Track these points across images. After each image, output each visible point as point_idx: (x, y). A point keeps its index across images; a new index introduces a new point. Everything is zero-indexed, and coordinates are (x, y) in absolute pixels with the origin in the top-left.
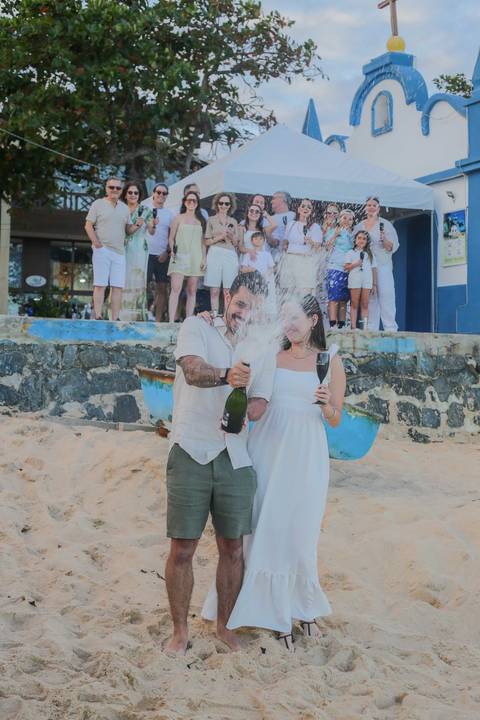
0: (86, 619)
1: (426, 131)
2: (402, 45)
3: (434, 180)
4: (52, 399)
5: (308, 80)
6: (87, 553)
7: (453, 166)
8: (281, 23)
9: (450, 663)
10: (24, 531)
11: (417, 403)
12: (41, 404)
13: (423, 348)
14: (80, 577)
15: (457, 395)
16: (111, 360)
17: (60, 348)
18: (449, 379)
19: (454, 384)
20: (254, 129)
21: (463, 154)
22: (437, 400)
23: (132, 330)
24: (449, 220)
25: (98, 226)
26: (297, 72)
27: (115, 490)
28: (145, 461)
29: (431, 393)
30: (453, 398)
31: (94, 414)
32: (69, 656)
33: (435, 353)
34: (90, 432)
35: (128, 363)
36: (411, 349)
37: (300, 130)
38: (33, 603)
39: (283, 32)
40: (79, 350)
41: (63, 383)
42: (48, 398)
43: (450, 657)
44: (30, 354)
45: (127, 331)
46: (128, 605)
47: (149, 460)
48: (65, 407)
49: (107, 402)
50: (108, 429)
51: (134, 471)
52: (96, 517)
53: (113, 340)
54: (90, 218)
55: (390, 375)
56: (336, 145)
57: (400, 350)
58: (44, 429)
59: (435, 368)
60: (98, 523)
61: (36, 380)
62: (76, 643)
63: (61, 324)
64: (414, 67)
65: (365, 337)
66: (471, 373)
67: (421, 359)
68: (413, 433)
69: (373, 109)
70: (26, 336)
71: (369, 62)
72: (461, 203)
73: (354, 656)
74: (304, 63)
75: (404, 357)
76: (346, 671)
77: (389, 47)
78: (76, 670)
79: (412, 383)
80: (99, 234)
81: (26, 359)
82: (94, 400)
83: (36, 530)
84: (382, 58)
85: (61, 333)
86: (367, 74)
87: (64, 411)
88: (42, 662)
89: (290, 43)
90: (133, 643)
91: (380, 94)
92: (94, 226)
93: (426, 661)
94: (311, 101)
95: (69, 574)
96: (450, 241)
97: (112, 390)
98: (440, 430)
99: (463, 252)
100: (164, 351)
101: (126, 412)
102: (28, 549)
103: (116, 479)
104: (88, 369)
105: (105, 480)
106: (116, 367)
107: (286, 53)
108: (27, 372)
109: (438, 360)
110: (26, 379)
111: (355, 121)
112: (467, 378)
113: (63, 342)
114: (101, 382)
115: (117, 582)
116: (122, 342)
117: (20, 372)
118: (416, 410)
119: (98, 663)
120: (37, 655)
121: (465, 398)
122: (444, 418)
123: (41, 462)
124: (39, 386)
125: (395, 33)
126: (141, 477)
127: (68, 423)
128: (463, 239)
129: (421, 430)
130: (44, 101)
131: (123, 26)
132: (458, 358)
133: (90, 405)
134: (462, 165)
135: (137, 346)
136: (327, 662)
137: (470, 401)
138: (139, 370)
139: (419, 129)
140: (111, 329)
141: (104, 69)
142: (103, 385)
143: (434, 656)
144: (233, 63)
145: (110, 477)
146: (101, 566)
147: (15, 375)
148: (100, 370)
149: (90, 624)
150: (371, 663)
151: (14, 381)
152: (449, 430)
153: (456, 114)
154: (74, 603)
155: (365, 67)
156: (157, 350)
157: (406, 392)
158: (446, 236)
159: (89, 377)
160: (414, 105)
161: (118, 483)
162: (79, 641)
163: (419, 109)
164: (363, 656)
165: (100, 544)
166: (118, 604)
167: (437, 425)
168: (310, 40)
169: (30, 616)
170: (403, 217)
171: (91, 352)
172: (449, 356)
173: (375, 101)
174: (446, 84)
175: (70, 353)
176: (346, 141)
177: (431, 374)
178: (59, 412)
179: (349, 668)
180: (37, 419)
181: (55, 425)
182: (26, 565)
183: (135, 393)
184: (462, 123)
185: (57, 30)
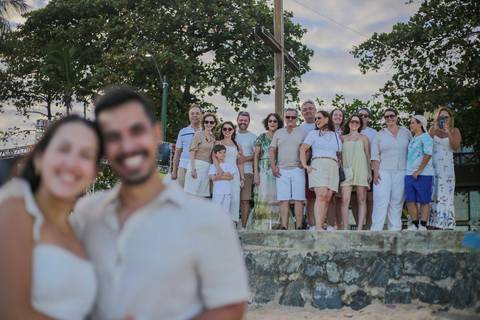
12: (469, 303)
42: (476, 298)
44: (462, 261)
61: (466, 282)
70: (460, 246)
81: (459, 265)
110: (458, 282)
117: (453, 276)
124: (468, 288)
147: (449, 279)
151: (447, 284)
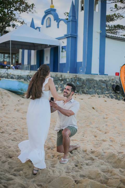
1: (58, 27)
2: (54, 7)
3: (59, 39)
5: (32, 13)
15: (57, 85)
18: (55, 82)
19: (56, 83)
20: (19, 24)
21: (66, 33)
24: (63, 48)
26: (30, 11)
30: (56, 86)
56: (38, 29)
64: (56, 12)
69: (46, 21)
71: (46, 10)
72: (65, 44)
74: (31, 9)
77: (51, 7)
84: (49, 9)
86: (45, 13)
89: (28, 4)
91: (48, 18)
94: (33, 19)
99: (65, 55)
107: (27, 7)
111: (42, 24)
112: (59, 82)
121: (59, 86)
125: (52, 4)
128: (65, 52)
132: (58, 77)
134: (65, 35)
137: (60, 86)
144: (14, 8)
153: (65, 24)
155: (45, 11)
158: (62, 52)
160: (56, 21)
163: (57, 22)
168: (33, 3)
170: (53, 47)
172: (56, 77)
173: (47, 20)
174: (67, 14)
176: (40, 28)
184: (66, 26)
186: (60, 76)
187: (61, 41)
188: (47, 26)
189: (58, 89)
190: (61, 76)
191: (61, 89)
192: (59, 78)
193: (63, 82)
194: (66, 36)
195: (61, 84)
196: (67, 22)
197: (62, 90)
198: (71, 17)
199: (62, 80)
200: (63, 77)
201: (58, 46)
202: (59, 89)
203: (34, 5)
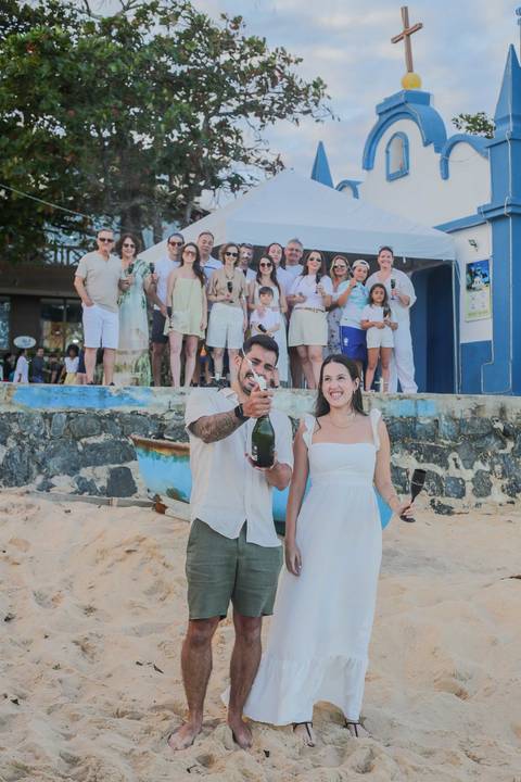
0: (75, 718)
1: (446, 176)
2: (418, 82)
3: (454, 228)
4: (40, 472)
5: (318, 121)
6: (77, 643)
7: (476, 213)
8: (287, 60)
9: (478, 761)
10: (7, 619)
11: (440, 471)
12: (27, 478)
13: (445, 412)
14: (69, 671)
15: (483, 462)
16: (103, 428)
17: (47, 417)
18: (474, 445)
19: (479, 450)
20: (260, 175)
21: (485, 199)
22: (461, 467)
23: (127, 395)
24: (472, 270)
25: (89, 282)
26: (305, 113)
27: (107, 573)
28: (141, 540)
29: (455, 460)
30: (478, 465)
31: (85, 488)
32: (56, 762)
33: (458, 415)
34: (81, 508)
35: (122, 433)
36: (432, 412)
37: (309, 174)
38: (15, 702)
39: (290, 69)
40: (69, 418)
41: (52, 454)
42: (35, 471)
43: (478, 755)
44: (14, 424)
45: (121, 396)
46: (121, 702)
47: (144, 539)
48: (54, 481)
49: (100, 475)
50: (100, 504)
51: (129, 552)
52: (87, 603)
53: (105, 407)
54: (80, 274)
55: (410, 441)
56: (348, 191)
57: (421, 413)
58: (29, 506)
59: (459, 433)
60: (90, 610)
61: (22, 451)
62: (64, 745)
63: (49, 390)
64: (431, 105)
65: (381, 400)
66: (498, 437)
67: (443, 422)
68: (436, 503)
69: (387, 152)
70: (10, 403)
71: (382, 101)
72: (485, 252)
73: (372, 755)
74: (313, 104)
75: (425, 421)
76: (363, 772)
77: (404, 85)
78: (63, 777)
79: (434, 450)
80: (90, 291)
81: (11, 429)
82: (86, 472)
83: (21, 618)
84: (397, 96)
85: (49, 400)
86: (380, 114)
87: (53, 486)
88: (25, 768)
89: (297, 81)
90: (126, 745)
91: (395, 135)
92: (84, 282)
93: (453, 759)
94: (321, 144)
95: (56, 668)
96: (474, 293)
97: (106, 461)
98: (465, 501)
99: (488, 306)
100: (162, 418)
101: (121, 485)
102: (11, 640)
103: (109, 560)
104: (79, 439)
105: (97, 562)
106: (110, 437)
107: (293, 93)
108: (12, 443)
109: (461, 423)
110: (11, 450)
111: (368, 164)
112: (493, 443)
113: (51, 410)
114: (93, 452)
115: (110, 676)
116: (116, 409)
117: (4, 443)
118: (438, 479)
119: (87, 768)
120: (19, 761)
121: (492, 464)
122: (469, 487)
123: (27, 543)
124: (25, 459)
125: (410, 70)
126: (136, 558)
127: (57, 499)
128: (487, 291)
129: (445, 501)
130: (32, 146)
131: (118, 66)
132: (483, 421)
133: (81, 478)
135: (132, 413)
136: (341, 763)
137: (498, 468)
138: (134, 440)
139: (438, 172)
140: (103, 394)
141: (97, 111)
142: (95, 456)
143: (461, 754)
144: (236, 104)
145: (103, 559)
146: (92, 657)
148: (92, 440)
149: (79, 725)
150: (391, 764)
152: (475, 500)
153: (478, 155)
154: (61, 700)
155: (378, 107)
156: (154, 417)
157: (428, 459)
158: (469, 288)
159: (80, 448)
160: (431, 147)
161: (112, 564)
162: (66, 742)
163: (437, 150)
164: (383, 756)
165: (91, 634)
166: (110, 700)
167: (461, 495)
168: (319, 79)
169: (13, 716)
170: (421, 267)
171: (81, 420)
172: (473, 419)
173: (389, 144)
174: (466, 124)
175: (59, 421)
176: (359, 187)
177: (455, 439)
178: (46, 487)
179: (367, 769)
180: (22, 495)
181: (43, 501)
182: (9, 658)
183: (130, 465)
184: (484, 166)
185: (45, 70)
186: (497, 414)
187: (463, 238)
188: (391, 172)
189: (491, 485)
190: (503, 411)
191: (506, 481)
192: (491, 422)
193: (510, 445)
194: (485, 212)
195: (503, 456)
196: (491, 147)
197: (509, 487)
198: (511, 124)
199: (506, 434)
200: (511, 417)
201: (451, 261)
202: (498, 484)
203: (325, 86)
